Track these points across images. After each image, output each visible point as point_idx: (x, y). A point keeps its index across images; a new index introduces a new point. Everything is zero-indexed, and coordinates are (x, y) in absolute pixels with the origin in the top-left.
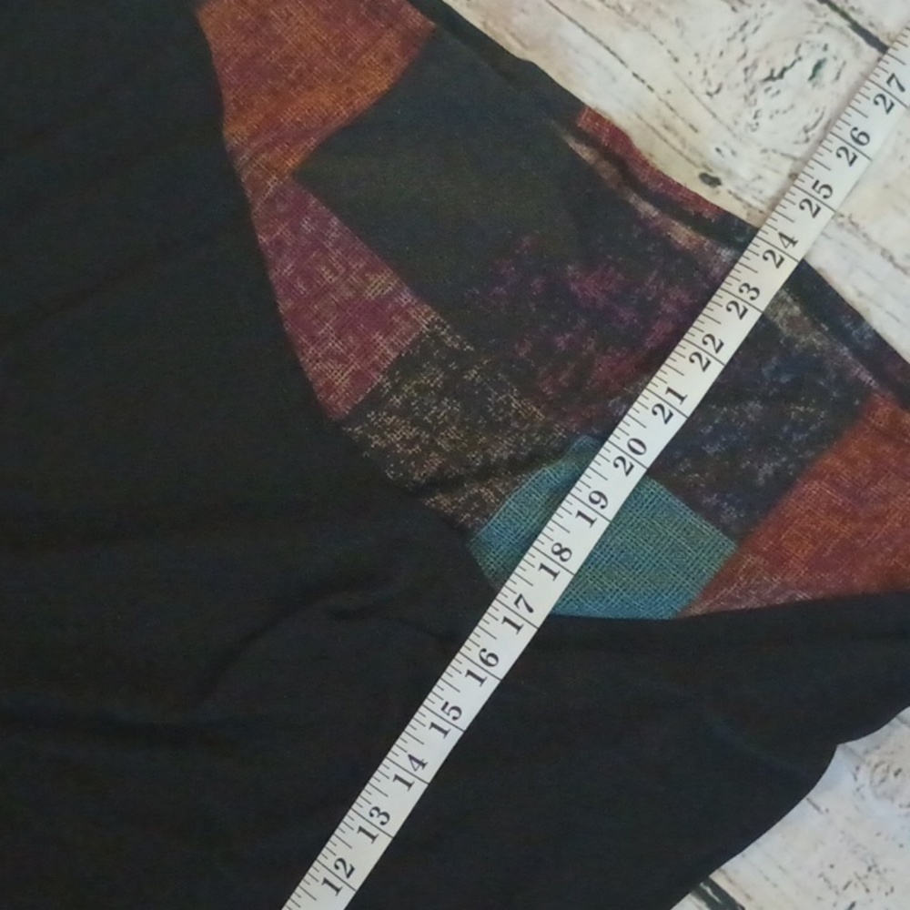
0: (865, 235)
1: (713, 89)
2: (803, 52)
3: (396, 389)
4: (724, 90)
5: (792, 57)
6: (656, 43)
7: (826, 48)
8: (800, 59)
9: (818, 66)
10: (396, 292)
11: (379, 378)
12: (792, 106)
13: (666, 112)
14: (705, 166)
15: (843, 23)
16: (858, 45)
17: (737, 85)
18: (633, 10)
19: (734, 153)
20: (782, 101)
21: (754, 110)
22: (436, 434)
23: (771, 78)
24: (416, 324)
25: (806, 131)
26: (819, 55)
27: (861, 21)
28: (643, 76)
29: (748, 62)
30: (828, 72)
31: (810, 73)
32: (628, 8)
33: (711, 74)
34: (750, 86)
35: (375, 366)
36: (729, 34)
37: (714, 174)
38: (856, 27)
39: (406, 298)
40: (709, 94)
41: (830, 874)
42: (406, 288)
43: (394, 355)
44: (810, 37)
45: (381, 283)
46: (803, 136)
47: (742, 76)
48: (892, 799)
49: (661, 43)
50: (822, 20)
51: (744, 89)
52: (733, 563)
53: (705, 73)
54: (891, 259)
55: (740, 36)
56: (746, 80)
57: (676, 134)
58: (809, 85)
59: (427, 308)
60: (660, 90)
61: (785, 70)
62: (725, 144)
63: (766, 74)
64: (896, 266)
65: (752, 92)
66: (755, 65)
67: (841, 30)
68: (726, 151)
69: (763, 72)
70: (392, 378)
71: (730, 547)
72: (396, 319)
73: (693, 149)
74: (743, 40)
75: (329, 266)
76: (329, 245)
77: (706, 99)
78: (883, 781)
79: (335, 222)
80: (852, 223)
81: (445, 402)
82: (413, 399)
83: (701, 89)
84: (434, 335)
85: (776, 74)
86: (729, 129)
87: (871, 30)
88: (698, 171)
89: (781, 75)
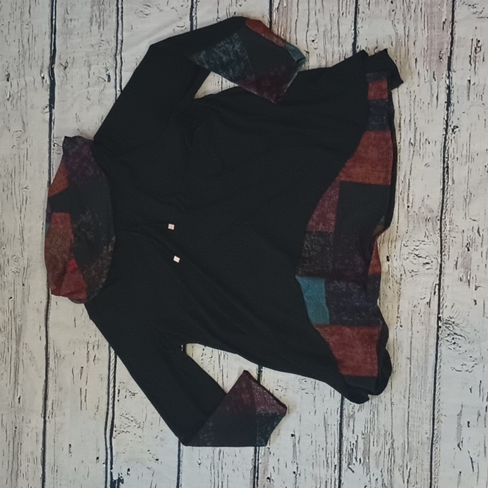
0: (399, 299)
1: (406, 245)
2: (427, 258)
3: (314, 236)
4: (407, 248)
5: (425, 257)
6: (407, 226)
7: (432, 262)
8: (425, 258)
9: (427, 263)
10: (333, 221)
11: (314, 231)
12: (415, 264)
13: (395, 239)
14: (390, 255)
15: (440, 262)
16: (437, 268)
17: (410, 249)
18: (410, 216)
19: (396, 259)
20: (415, 261)
21: (408, 257)
22: (313, 250)
23: (417, 255)
24: (329, 229)
25: (412, 271)
26: (430, 262)
27: (443, 266)
28: (398, 228)
29: (417, 248)
30: (428, 266)
31: (425, 262)
32: (410, 214)
33: (408, 242)
34: (412, 252)
35: (316, 228)
36: (419, 240)
37: (390, 258)
38: (441, 265)
39: (333, 223)
40: (404, 245)
41: (280, 381)
42: (335, 222)
43: (320, 230)
44: (431, 257)
45: (332, 216)
46: (411, 271)
47: (413, 249)
48: (300, 384)
49: (408, 227)
50: (437, 257)
51: (410, 252)
52: (326, 326)
53: (408, 241)
54: (398, 308)
55: (421, 242)
56: (413, 251)
57: (391, 244)
58: (422, 264)
59: (334, 229)
60: (398, 234)
61: (421, 257)
62: (397, 256)
63: (417, 254)
64: (398, 311)
65: (411, 254)
66: (417, 250)
67: (438, 262)
68: (396, 258)
69: (417, 253)
70: (316, 233)
71: (328, 323)
72: (327, 225)
73: (391, 250)
74: (421, 243)
75: (328, 203)
76: (332, 199)
77: (403, 245)
78: (302, 379)
79: (337, 197)
80: (400, 295)
81: (320, 247)
82: (315, 240)
83: (404, 242)
84: (329, 235)
85: (419, 256)
86: (400, 255)
87: (443, 269)
88: (388, 255)
89: (419, 257)
